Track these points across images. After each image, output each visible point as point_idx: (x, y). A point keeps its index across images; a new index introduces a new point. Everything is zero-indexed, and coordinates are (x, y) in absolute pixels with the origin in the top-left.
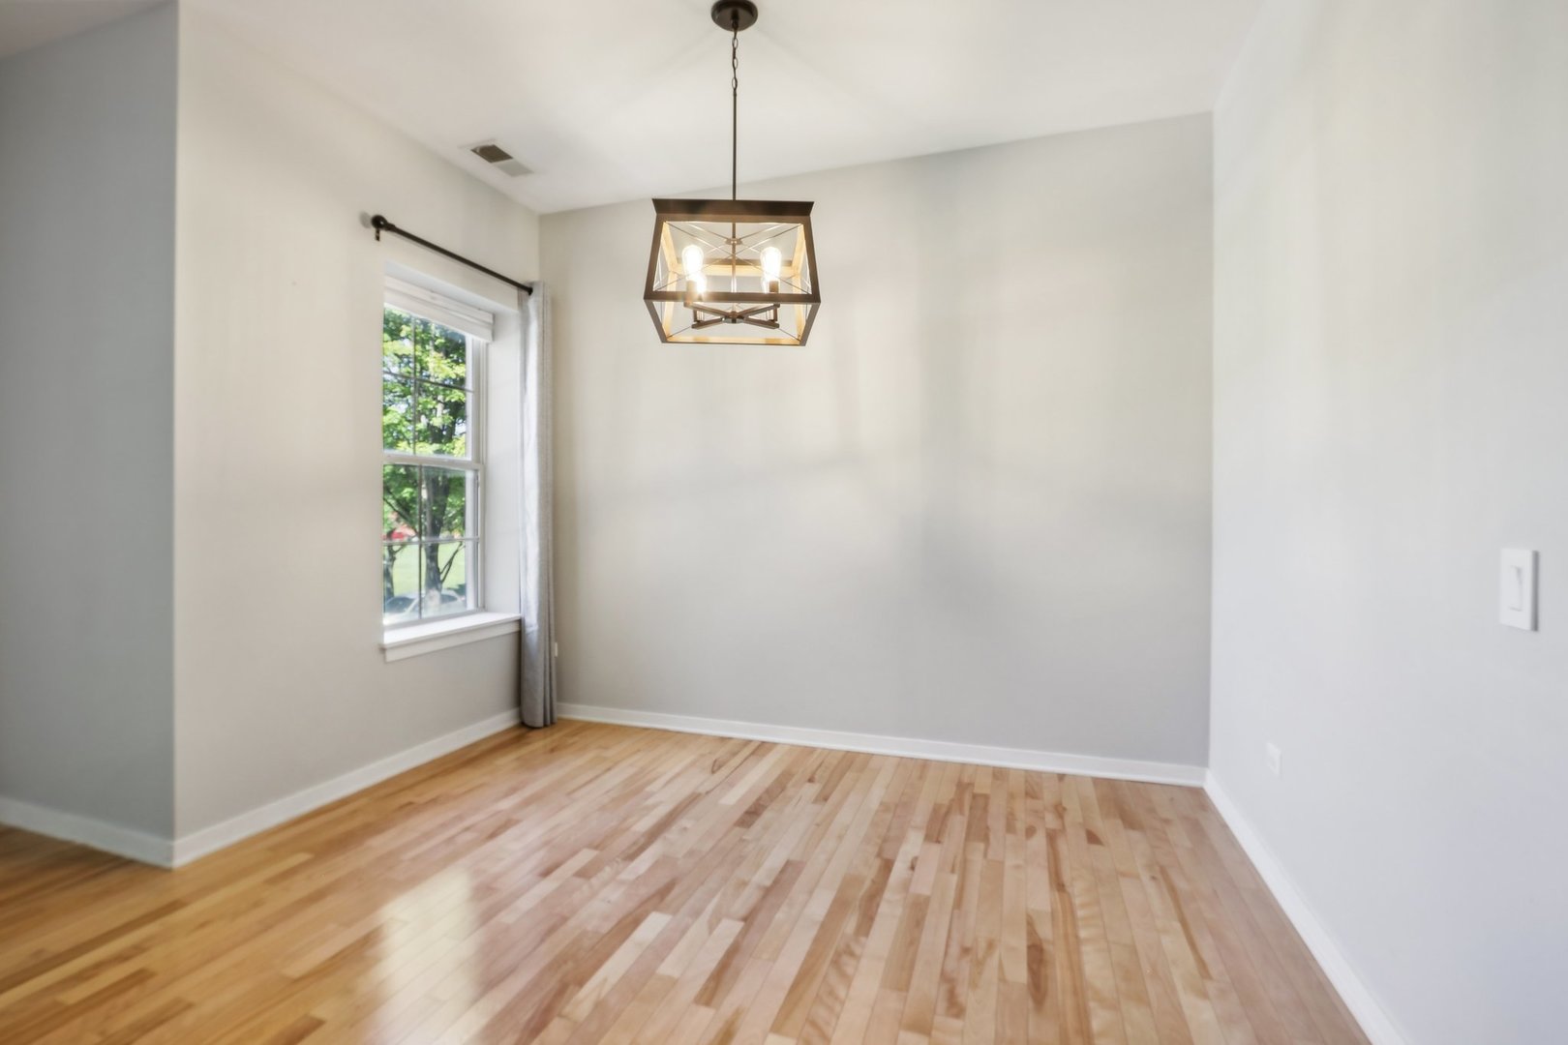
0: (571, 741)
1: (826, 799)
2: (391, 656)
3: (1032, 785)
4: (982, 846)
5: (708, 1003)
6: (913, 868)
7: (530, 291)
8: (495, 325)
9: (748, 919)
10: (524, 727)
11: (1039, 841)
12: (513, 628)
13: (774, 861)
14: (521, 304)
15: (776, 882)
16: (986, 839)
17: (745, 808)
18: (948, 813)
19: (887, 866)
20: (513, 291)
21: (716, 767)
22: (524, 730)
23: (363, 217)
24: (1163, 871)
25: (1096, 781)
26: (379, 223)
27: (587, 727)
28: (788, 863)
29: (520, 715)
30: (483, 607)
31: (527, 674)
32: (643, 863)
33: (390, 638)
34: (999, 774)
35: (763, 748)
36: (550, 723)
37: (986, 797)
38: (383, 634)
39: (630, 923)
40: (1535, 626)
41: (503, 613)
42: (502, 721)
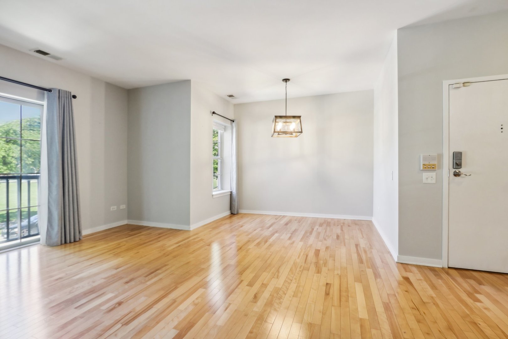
0: (244, 216)
1: (300, 222)
2: (214, 197)
3: (339, 220)
4: (329, 227)
5: (290, 240)
6: (317, 229)
7: (233, 121)
8: (225, 128)
9: (292, 234)
10: (233, 214)
11: (340, 227)
12: (230, 193)
13: (293, 229)
14: (231, 124)
15: (294, 231)
16: (330, 226)
17: (285, 223)
18: (323, 224)
19: (313, 229)
20: (230, 121)
21: (276, 219)
22: (232, 215)
23: (211, 112)
24: (360, 230)
25: (351, 220)
26: (214, 113)
27: (245, 214)
28: (295, 229)
29: (231, 212)
30: (222, 189)
31: (233, 203)
32: (271, 229)
33: (214, 193)
34: (332, 219)
35: (284, 216)
36: (237, 214)
37: (330, 222)
38: (212, 192)
39: (273, 234)
40: (392, 180)
41: (227, 190)
42: (228, 213)
